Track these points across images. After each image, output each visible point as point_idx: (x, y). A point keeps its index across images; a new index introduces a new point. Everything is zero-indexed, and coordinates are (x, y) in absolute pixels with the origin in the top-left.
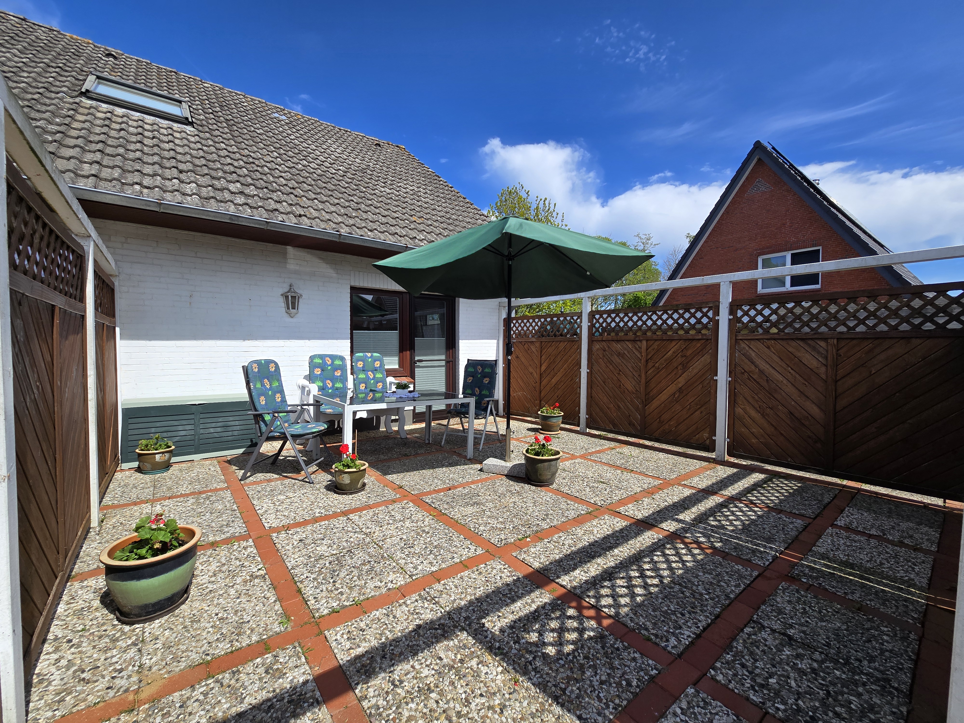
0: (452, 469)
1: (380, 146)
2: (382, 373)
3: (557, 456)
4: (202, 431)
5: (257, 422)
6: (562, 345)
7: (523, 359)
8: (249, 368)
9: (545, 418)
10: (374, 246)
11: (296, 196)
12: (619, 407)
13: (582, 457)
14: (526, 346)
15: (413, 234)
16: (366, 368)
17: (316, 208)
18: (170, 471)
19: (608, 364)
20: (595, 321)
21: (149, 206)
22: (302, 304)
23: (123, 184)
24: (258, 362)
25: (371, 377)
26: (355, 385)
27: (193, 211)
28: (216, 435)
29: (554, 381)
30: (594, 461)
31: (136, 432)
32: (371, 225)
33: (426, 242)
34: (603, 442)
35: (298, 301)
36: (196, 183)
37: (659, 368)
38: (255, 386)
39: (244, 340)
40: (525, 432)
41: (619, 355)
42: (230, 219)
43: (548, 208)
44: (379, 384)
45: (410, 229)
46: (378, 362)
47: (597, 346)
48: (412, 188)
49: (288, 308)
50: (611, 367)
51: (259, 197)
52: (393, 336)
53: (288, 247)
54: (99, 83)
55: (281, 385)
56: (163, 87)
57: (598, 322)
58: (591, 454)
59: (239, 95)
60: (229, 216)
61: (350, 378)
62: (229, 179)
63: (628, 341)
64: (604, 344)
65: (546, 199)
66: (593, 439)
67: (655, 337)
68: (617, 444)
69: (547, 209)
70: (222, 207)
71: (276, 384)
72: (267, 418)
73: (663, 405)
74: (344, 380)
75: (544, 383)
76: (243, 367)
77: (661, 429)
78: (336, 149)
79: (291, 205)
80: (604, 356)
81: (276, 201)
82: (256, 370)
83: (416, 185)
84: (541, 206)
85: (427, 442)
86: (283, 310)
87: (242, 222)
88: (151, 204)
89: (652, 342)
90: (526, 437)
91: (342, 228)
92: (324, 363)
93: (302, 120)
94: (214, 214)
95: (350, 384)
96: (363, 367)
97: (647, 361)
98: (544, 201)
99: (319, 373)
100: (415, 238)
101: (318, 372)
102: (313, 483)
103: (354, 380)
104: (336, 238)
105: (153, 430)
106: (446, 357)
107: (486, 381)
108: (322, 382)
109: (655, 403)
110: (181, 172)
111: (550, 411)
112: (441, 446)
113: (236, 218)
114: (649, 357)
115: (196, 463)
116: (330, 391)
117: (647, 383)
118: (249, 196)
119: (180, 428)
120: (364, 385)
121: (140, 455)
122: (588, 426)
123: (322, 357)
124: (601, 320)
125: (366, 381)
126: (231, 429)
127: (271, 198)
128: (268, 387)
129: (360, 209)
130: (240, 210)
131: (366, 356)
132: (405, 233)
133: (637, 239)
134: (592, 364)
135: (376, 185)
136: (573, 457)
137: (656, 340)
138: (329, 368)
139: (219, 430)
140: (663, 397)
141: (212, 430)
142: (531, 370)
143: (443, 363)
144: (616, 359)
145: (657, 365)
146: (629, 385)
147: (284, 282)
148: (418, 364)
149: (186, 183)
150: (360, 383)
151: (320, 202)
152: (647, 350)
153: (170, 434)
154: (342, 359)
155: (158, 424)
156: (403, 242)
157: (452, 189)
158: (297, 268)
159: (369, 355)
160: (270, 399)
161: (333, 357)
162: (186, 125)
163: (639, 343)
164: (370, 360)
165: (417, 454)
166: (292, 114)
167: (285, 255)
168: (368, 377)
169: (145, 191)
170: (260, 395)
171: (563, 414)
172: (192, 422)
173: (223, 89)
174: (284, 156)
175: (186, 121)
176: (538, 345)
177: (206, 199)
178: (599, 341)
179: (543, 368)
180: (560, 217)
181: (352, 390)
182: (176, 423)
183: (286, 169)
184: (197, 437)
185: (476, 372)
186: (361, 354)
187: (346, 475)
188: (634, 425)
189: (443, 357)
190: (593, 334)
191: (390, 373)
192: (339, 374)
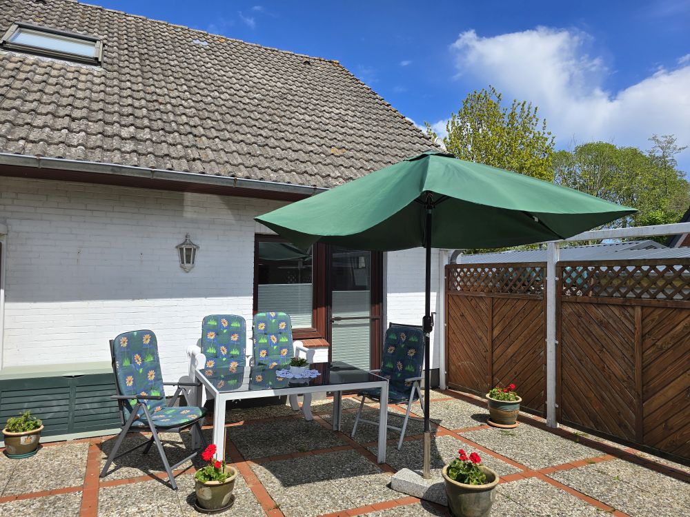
0: (353, 479)
1: (309, 64)
2: (287, 337)
3: (490, 485)
4: (77, 407)
5: (121, 408)
6: (520, 305)
7: (470, 319)
8: (116, 343)
9: (494, 405)
10: (276, 190)
11: (195, 136)
12: (603, 398)
13: (542, 474)
14: (473, 302)
15: (326, 170)
16: (269, 331)
17: (215, 148)
18: (37, 454)
19: (586, 336)
20: (565, 275)
21: (29, 163)
22: (199, 257)
23: (9, 140)
24: (128, 335)
25: (274, 342)
26: (254, 351)
27: (73, 165)
28: (92, 412)
29: (510, 351)
30: (558, 484)
31: (8, 407)
32: (277, 164)
33: (341, 180)
34: (578, 447)
35: (194, 254)
36: (85, 132)
37: (661, 349)
38: (121, 365)
39: (133, 299)
40: (468, 420)
41: (601, 324)
42: (112, 170)
43: (526, 113)
44: (284, 350)
45: (325, 165)
46: (284, 324)
47: (568, 310)
48: (338, 111)
49: (183, 263)
50: (589, 340)
51: (152, 141)
52: (305, 290)
53: (185, 193)
54: (20, 32)
55: (157, 360)
56: (83, 27)
57: (570, 276)
58: (556, 469)
59: (162, 24)
60: (111, 168)
61: (249, 344)
62: (123, 123)
63: (613, 305)
64: (578, 307)
65: (525, 103)
66: (564, 441)
67: (654, 302)
68: (600, 454)
69: (525, 115)
70: (107, 157)
71: (150, 359)
72: (133, 403)
73: (671, 403)
74: (241, 345)
75: (498, 352)
76: (110, 341)
77: (669, 439)
78: (256, 72)
79: (187, 147)
80: (579, 324)
81: (170, 144)
82: (125, 345)
83: (344, 107)
84: (518, 111)
85: (335, 429)
86: (178, 264)
87: (125, 172)
88: (31, 161)
89: (650, 310)
90: (468, 429)
91: (240, 171)
92: (220, 325)
93: (225, 44)
94: (95, 166)
95: (249, 351)
96: (265, 329)
97: (643, 336)
98: (523, 105)
99: (212, 338)
100: (329, 175)
101: (211, 336)
102: (176, 489)
103: (254, 346)
104: (231, 183)
105: (26, 405)
106: (371, 314)
107: (411, 353)
108: (216, 348)
109: (658, 400)
110: (74, 120)
111: (502, 395)
112: (351, 438)
113: (118, 169)
114: (647, 330)
115: (67, 445)
116: (224, 359)
117: (645, 368)
118: (141, 141)
119: (54, 403)
120: (265, 351)
121: (6, 436)
122: (559, 419)
123: (217, 318)
124: (574, 275)
125: (267, 347)
126: (109, 404)
127: (165, 142)
128: (139, 363)
129: (267, 145)
130: (126, 159)
131: (270, 316)
132: (316, 171)
133: (653, 143)
134: (563, 334)
135: (294, 113)
136: (528, 473)
137: (657, 308)
138: (225, 331)
139: (96, 405)
140: (670, 392)
141: (88, 406)
142: (480, 334)
143: (368, 321)
144: (596, 330)
145: (659, 343)
146: (617, 368)
147: (180, 233)
148: (336, 322)
149: (75, 132)
150: (260, 350)
151: (221, 140)
152: (643, 320)
153: (43, 410)
154: (241, 320)
155: (31, 399)
156: (311, 182)
157: (389, 108)
158: (195, 216)
159: (273, 314)
160: (140, 380)
161: (230, 319)
162: (96, 65)
163: (630, 309)
164: (274, 321)
165: (316, 450)
166: (216, 39)
167: (181, 203)
168: (270, 341)
169: (30, 145)
170: (126, 375)
171: (520, 400)
172: (67, 396)
173: (146, 20)
174: (195, 88)
175: (96, 62)
176: (488, 301)
177: (92, 149)
178: (571, 302)
179: (496, 332)
180: (540, 124)
181: (250, 357)
182: (49, 397)
183: (192, 104)
184: (71, 414)
185: (399, 341)
186: (264, 314)
187: (206, 489)
188: (626, 427)
189: (367, 314)
190: (563, 293)
191: (299, 335)
192: (236, 339)
